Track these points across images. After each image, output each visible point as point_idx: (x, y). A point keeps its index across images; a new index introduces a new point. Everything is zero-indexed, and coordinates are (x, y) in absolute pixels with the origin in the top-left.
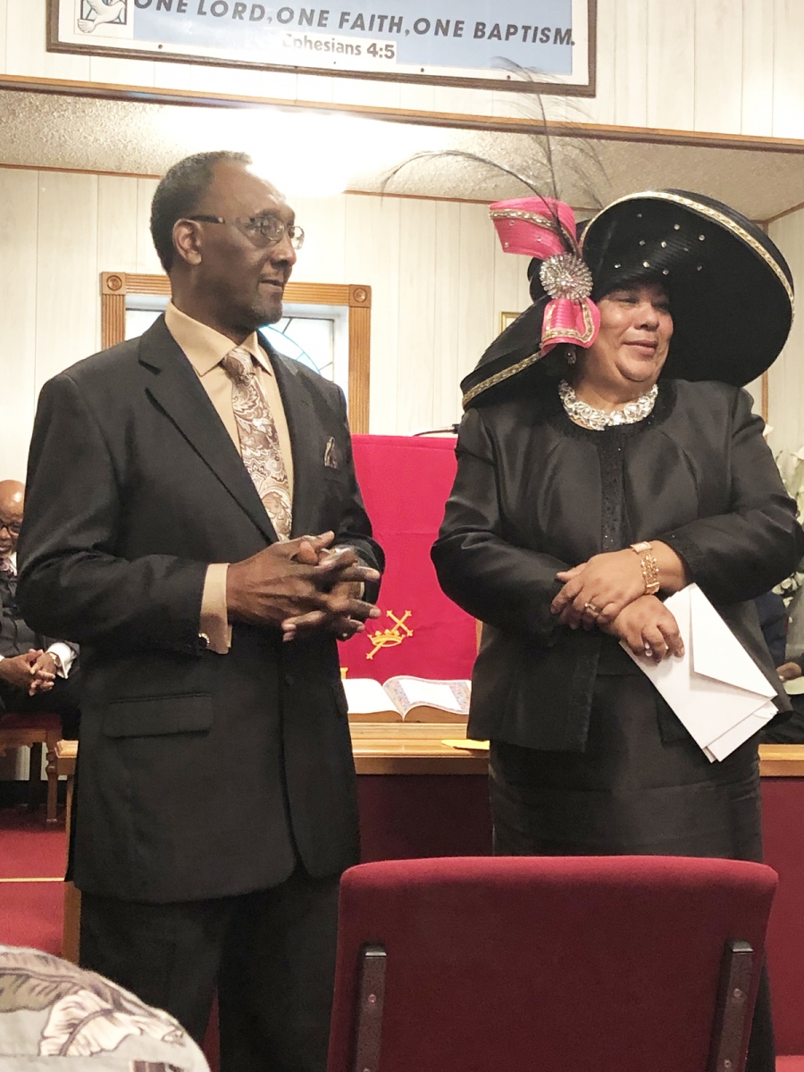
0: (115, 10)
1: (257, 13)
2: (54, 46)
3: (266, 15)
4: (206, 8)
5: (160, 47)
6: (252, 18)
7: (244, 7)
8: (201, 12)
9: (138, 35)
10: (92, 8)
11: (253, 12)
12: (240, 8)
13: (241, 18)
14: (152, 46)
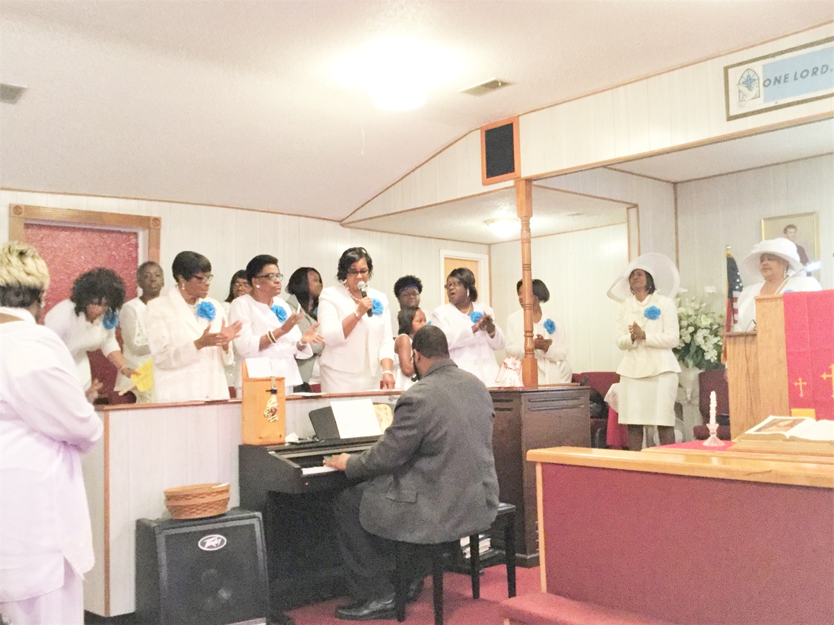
0: (754, 92)
1: (825, 69)
2: (730, 118)
3: (829, 69)
4: (798, 76)
5: (776, 103)
6: (822, 73)
7: (817, 69)
8: (795, 79)
9: (766, 101)
10: (744, 95)
11: (822, 68)
12: (815, 70)
13: (816, 75)
14: (772, 104)
